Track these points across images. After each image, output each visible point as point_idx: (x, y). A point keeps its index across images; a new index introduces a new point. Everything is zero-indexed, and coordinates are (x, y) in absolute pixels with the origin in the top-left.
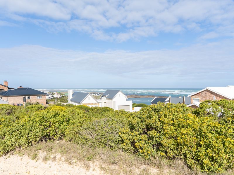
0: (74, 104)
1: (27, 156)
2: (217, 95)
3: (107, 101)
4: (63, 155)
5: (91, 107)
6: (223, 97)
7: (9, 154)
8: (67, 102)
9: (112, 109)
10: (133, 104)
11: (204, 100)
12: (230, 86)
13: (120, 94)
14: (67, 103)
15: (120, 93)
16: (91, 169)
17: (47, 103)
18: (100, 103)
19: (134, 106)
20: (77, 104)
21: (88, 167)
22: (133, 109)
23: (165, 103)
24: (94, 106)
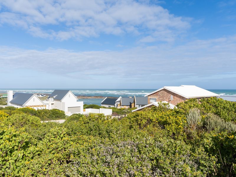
0: (16, 106)
3: (54, 102)
5: (38, 110)
6: (180, 97)
8: (6, 104)
9: (62, 111)
10: (84, 105)
11: (161, 99)
12: (183, 86)
13: (69, 95)
14: (6, 106)
15: (70, 93)
18: (46, 105)
19: (85, 107)
22: (84, 111)
24: (40, 108)
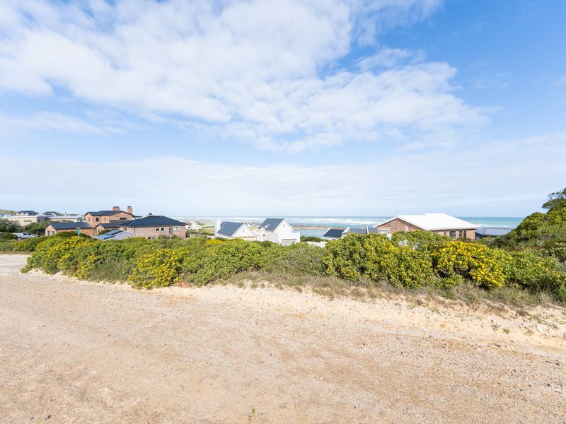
0: (225, 237)
1: (231, 285)
2: (410, 225)
3: (266, 233)
4: (271, 283)
6: (418, 228)
7: (209, 284)
8: (214, 235)
10: (301, 237)
11: (395, 231)
13: (284, 225)
15: (284, 223)
16: (304, 292)
17: (187, 236)
18: (257, 236)
19: (304, 239)
20: (229, 238)
21: (300, 291)
23: (342, 237)
